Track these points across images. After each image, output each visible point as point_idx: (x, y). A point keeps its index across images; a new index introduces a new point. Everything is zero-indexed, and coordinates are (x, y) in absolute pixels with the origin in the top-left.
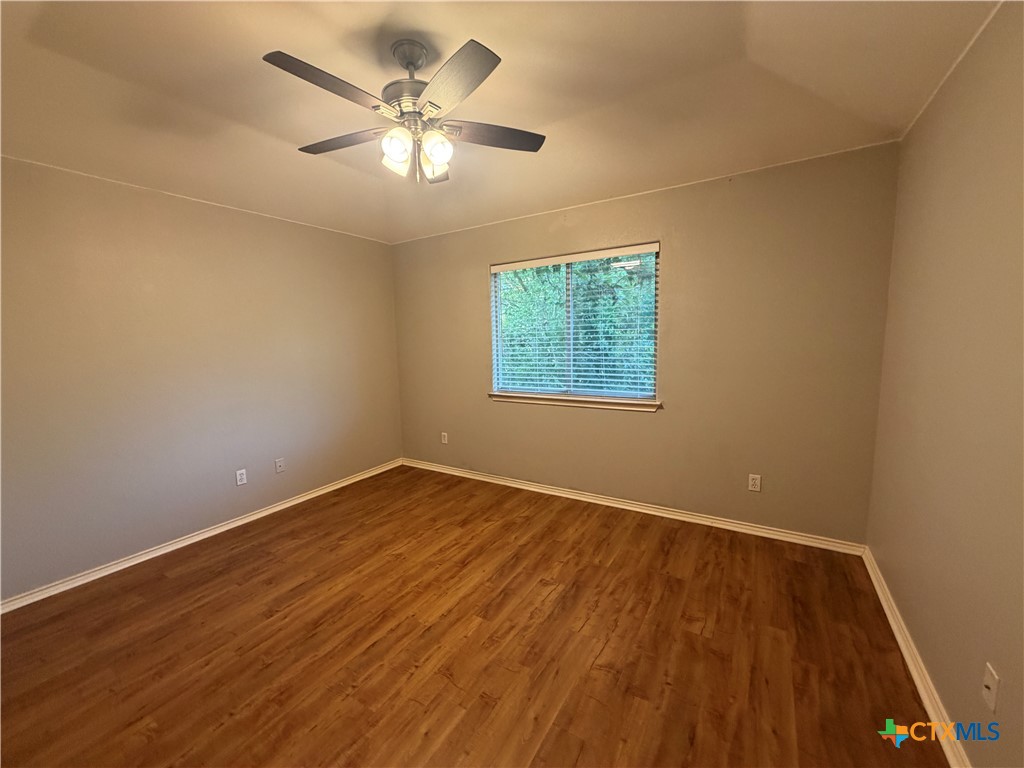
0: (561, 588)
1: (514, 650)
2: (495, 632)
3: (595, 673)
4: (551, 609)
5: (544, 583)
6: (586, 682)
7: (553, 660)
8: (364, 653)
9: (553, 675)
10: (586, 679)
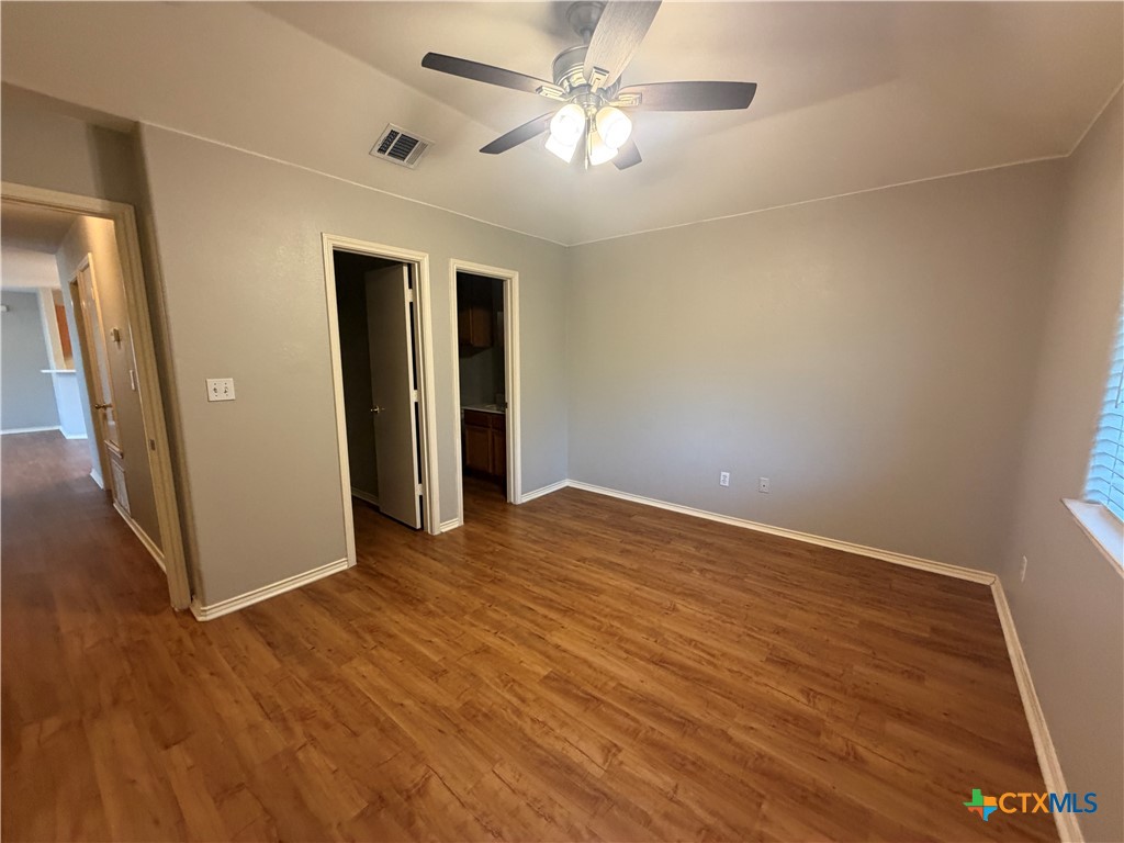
0: (596, 771)
1: (489, 698)
2: (520, 685)
3: (421, 770)
4: (546, 746)
5: (610, 750)
6: (414, 757)
7: (460, 731)
8: (523, 606)
9: (441, 727)
10: (418, 758)
